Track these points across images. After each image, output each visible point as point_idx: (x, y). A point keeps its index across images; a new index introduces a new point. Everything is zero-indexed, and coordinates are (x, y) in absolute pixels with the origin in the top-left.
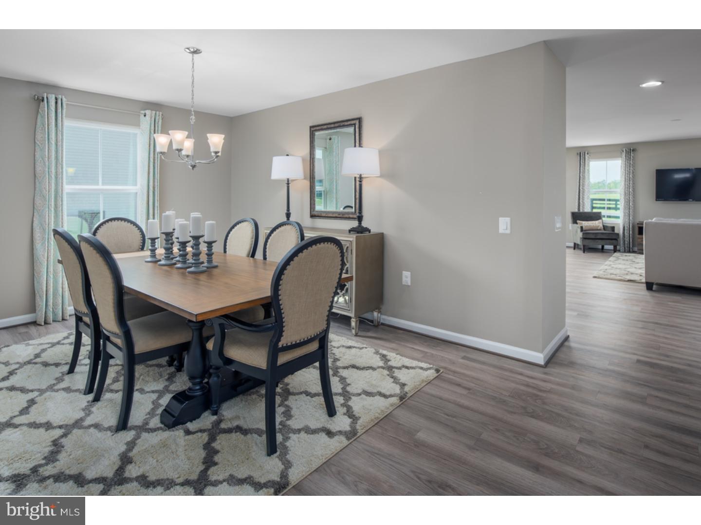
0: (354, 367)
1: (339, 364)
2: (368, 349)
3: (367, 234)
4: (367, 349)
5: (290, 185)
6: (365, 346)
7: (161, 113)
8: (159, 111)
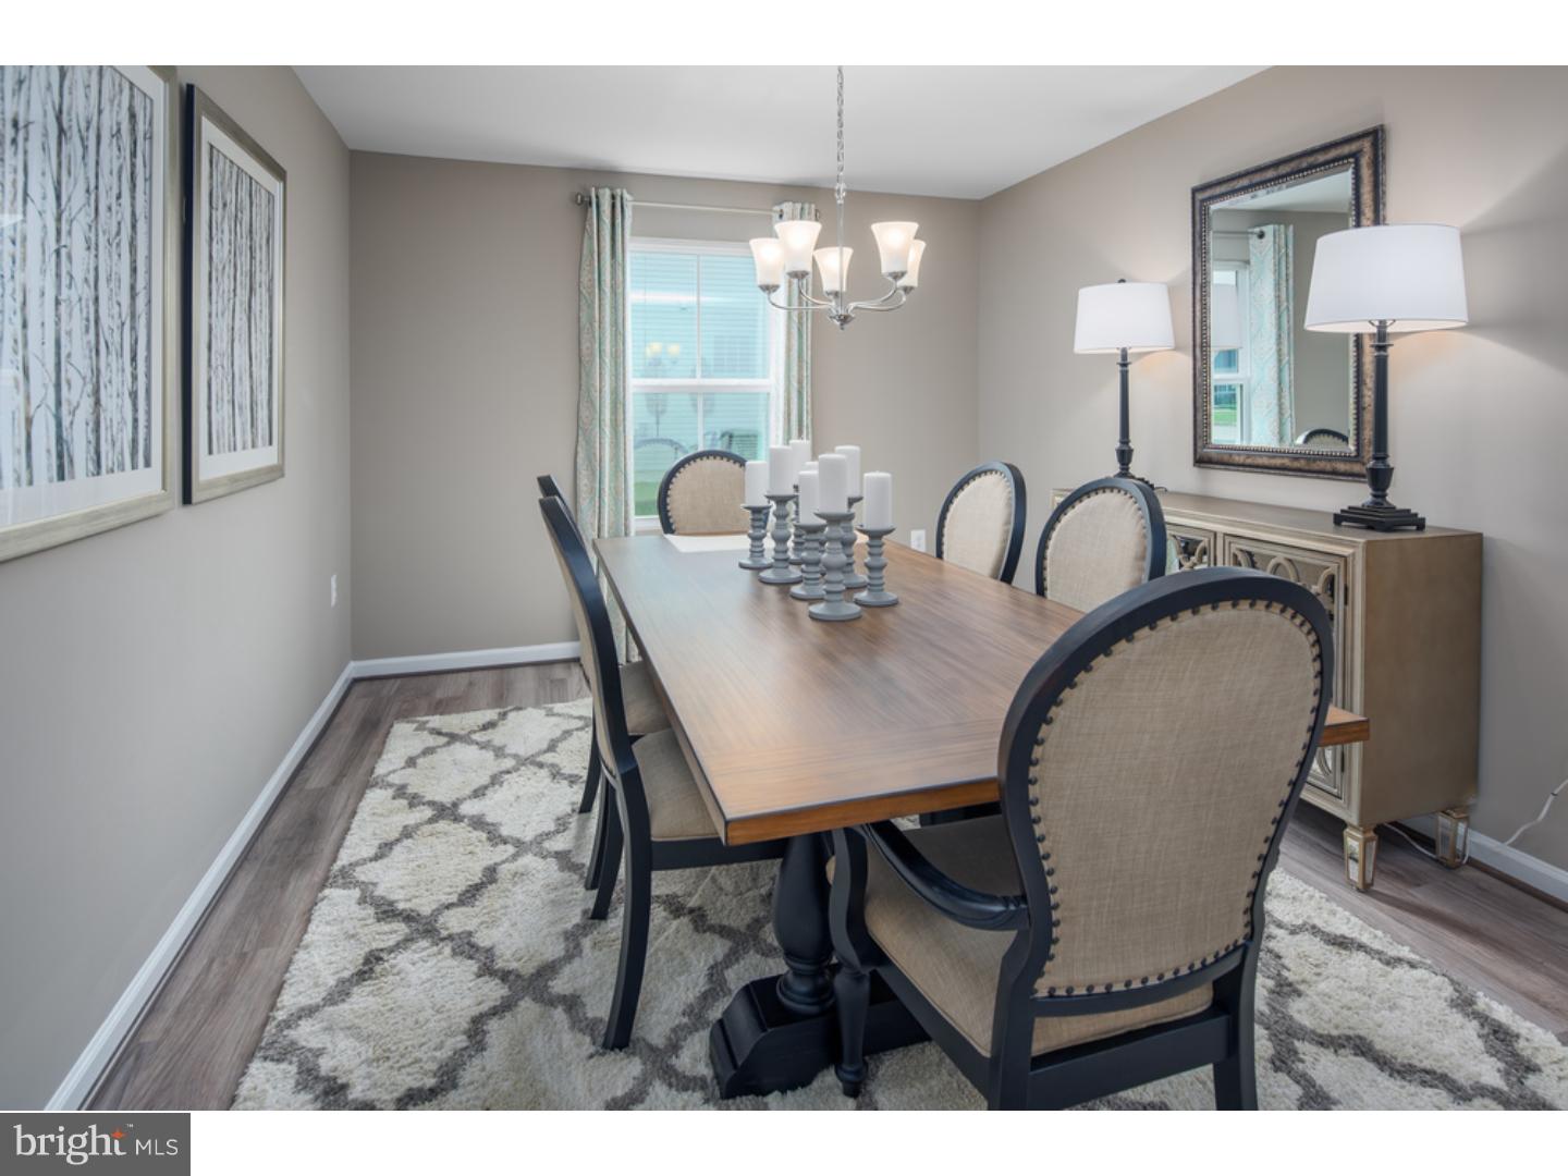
0: (1361, 1047)
1: (1298, 1009)
2: (1419, 973)
3: (1410, 535)
4: (1414, 972)
5: (1130, 367)
6: (1405, 952)
7: (813, 206)
8: (810, 203)
